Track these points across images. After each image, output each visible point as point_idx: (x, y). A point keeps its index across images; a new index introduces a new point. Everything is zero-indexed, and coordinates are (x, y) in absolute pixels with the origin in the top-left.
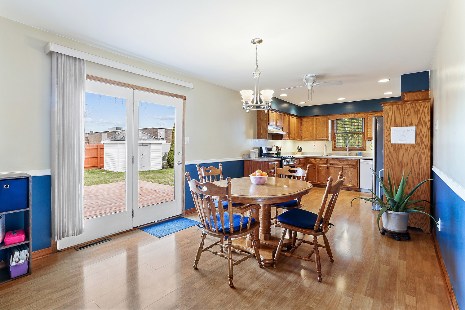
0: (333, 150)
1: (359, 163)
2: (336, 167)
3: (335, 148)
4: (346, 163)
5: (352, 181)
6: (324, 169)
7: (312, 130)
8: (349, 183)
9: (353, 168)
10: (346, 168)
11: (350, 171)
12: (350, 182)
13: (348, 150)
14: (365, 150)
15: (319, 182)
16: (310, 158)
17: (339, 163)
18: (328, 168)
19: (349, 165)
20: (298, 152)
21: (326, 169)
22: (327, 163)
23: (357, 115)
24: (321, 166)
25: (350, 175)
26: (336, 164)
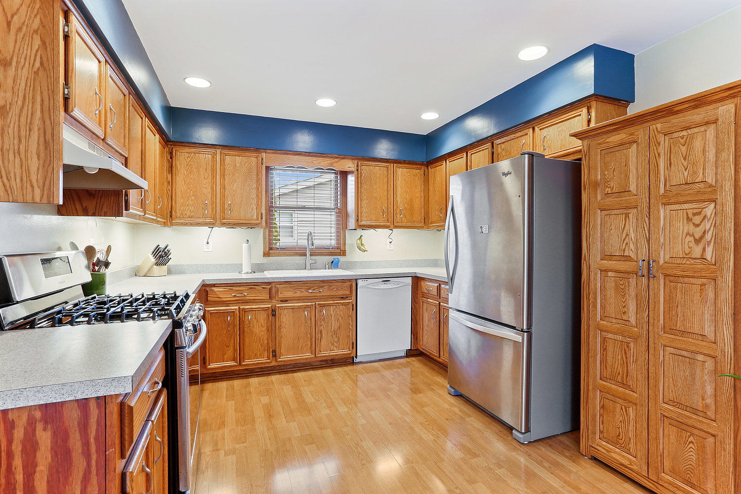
0: (266, 254)
1: (354, 288)
2: (299, 307)
3: (271, 249)
4: (325, 292)
5: (339, 339)
6: (262, 317)
7: (210, 190)
8: (332, 348)
9: (343, 304)
10: (324, 305)
11: (334, 314)
12: (335, 344)
13: (308, 254)
14: (344, 253)
15: (247, 362)
16: (214, 285)
17: (306, 294)
18: (273, 312)
19: (332, 297)
20: (157, 264)
21: (268, 315)
22: (270, 298)
23: (337, 162)
24: (251, 310)
25: (335, 325)
26: (299, 299)
